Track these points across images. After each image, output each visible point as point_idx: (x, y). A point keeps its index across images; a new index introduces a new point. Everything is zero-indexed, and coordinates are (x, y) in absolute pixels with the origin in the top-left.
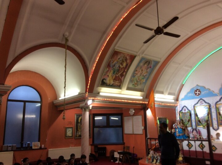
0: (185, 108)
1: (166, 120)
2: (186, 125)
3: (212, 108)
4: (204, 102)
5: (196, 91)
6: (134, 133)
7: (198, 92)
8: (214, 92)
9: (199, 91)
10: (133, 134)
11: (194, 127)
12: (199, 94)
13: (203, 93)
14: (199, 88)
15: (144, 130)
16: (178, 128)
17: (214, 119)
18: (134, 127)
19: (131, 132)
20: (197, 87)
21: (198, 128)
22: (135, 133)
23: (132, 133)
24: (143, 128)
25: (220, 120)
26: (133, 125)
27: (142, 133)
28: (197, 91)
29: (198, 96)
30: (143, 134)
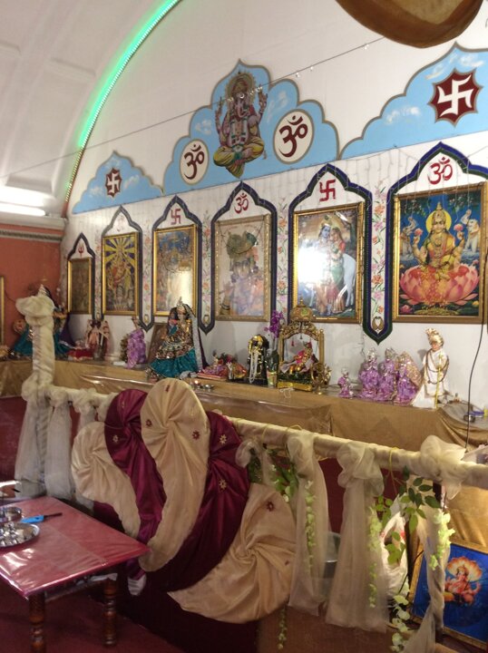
0: (82, 241)
4: (126, 222)
5: (110, 176)
7: (113, 183)
8: (152, 184)
9: (116, 178)
12: (116, 191)
13: (125, 185)
14: (118, 165)
17: (146, 286)
20: (113, 159)
28: (114, 175)
29: (112, 195)
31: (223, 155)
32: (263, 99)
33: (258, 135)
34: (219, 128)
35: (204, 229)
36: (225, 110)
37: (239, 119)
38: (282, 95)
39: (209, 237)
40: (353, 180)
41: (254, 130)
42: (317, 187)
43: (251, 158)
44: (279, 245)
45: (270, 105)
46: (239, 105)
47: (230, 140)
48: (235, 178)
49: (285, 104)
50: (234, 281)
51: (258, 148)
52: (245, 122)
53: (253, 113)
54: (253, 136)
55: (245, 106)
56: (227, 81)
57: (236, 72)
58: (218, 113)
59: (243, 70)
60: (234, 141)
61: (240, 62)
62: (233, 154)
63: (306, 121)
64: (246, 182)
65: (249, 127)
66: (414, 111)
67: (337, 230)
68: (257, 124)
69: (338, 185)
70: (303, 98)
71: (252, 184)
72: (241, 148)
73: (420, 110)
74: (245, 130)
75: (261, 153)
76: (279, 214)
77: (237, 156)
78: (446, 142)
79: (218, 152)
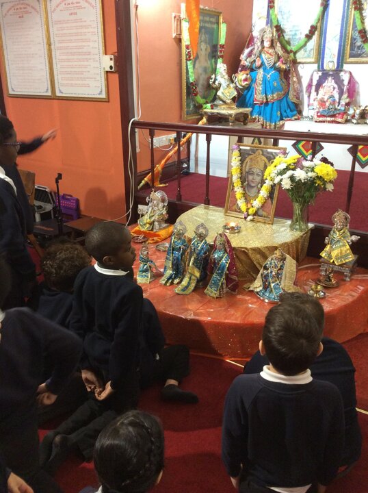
1: (218, 23)
2: (295, 53)
6: (58, 94)
10: (54, 98)
11: (330, 62)
15: (115, 78)
16: (265, 69)
18: (57, 55)
19: (42, 89)
21: (346, 67)
22: (64, 90)
23: (49, 94)
24: (108, 62)
26: (49, 44)
27: (104, 96)
30: (108, 100)
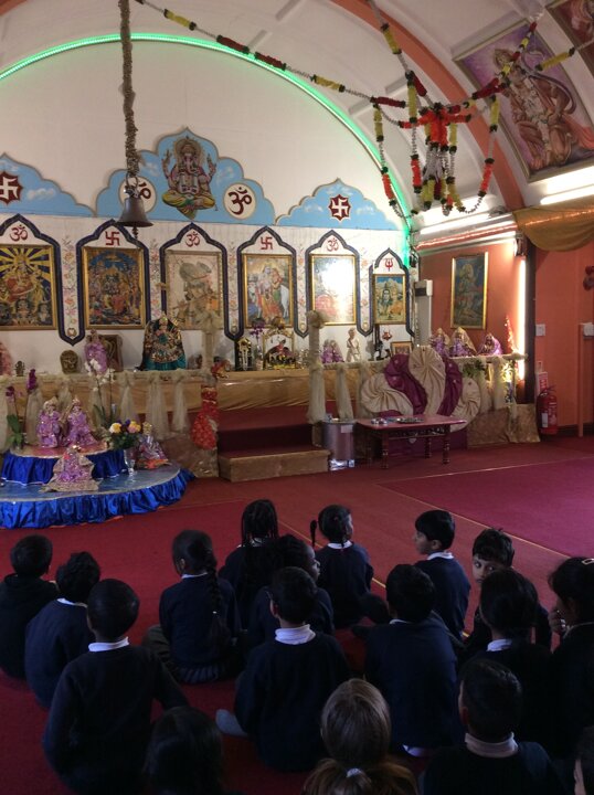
3: (63, 260)
4: (30, 234)
7: (6, 187)
8: (74, 201)
9: (12, 184)
12: (13, 197)
13: (29, 194)
14: (12, 170)
17: (70, 301)
20: (3, 161)
25: (90, 307)
28: (6, 180)
29: (6, 201)
31: (172, 198)
32: (213, 167)
33: (208, 191)
34: (168, 174)
35: (151, 255)
36: (173, 161)
37: (189, 174)
38: (229, 169)
39: (158, 262)
40: (284, 240)
41: (204, 186)
42: (259, 239)
43: (203, 207)
44: (229, 275)
45: (219, 173)
46: (189, 163)
47: (181, 188)
48: (186, 219)
49: (232, 176)
50: (188, 299)
51: (209, 201)
52: (196, 179)
53: (203, 173)
54: (203, 190)
55: (194, 165)
56: (175, 139)
57: (184, 136)
58: (166, 162)
59: (191, 137)
60: (184, 190)
61: (187, 129)
62: (184, 199)
63: (250, 193)
64: (197, 224)
65: (199, 183)
66: (320, 209)
67: (275, 270)
68: (208, 183)
69: (274, 241)
70: (246, 177)
71: (202, 226)
72: (192, 197)
73: (322, 208)
74: (196, 184)
75: (212, 205)
76: (229, 253)
77: (189, 202)
78: (335, 230)
79: (167, 194)
